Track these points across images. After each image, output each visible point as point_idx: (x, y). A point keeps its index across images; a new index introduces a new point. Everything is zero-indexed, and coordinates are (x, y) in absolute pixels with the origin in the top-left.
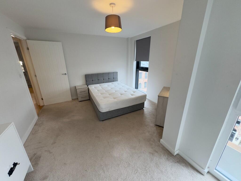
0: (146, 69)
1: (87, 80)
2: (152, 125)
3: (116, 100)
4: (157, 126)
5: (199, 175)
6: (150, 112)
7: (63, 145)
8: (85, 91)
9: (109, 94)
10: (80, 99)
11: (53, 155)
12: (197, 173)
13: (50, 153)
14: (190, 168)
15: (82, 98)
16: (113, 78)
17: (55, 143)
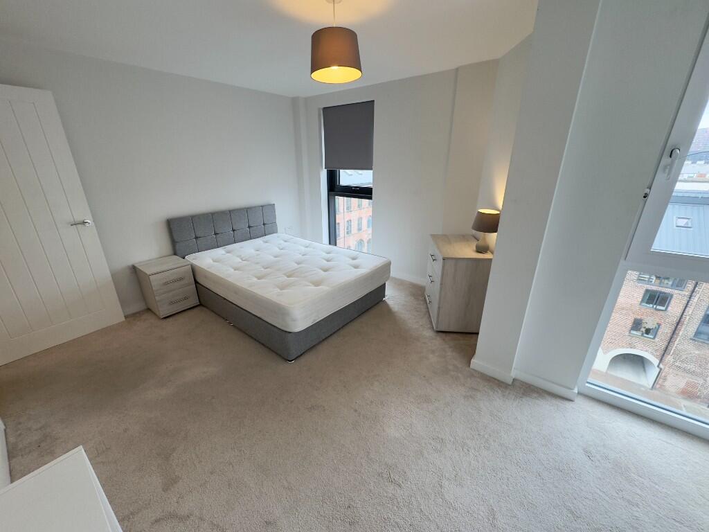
0: (364, 193)
1: (175, 237)
2: (428, 333)
3: (324, 288)
4: (440, 334)
5: (568, 404)
6: (404, 305)
7: (212, 473)
8: (181, 279)
9: (285, 274)
10: (164, 310)
11: (201, 519)
12: (562, 402)
13: (183, 519)
14: (549, 398)
15: (172, 303)
16: (264, 224)
17: (175, 481)
